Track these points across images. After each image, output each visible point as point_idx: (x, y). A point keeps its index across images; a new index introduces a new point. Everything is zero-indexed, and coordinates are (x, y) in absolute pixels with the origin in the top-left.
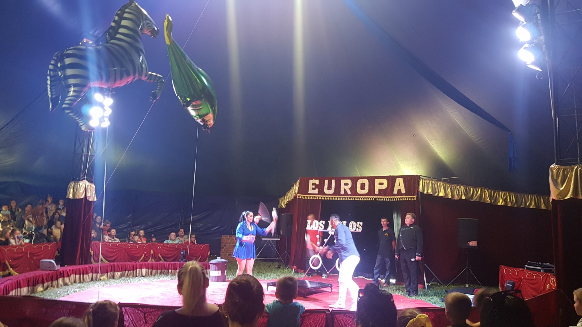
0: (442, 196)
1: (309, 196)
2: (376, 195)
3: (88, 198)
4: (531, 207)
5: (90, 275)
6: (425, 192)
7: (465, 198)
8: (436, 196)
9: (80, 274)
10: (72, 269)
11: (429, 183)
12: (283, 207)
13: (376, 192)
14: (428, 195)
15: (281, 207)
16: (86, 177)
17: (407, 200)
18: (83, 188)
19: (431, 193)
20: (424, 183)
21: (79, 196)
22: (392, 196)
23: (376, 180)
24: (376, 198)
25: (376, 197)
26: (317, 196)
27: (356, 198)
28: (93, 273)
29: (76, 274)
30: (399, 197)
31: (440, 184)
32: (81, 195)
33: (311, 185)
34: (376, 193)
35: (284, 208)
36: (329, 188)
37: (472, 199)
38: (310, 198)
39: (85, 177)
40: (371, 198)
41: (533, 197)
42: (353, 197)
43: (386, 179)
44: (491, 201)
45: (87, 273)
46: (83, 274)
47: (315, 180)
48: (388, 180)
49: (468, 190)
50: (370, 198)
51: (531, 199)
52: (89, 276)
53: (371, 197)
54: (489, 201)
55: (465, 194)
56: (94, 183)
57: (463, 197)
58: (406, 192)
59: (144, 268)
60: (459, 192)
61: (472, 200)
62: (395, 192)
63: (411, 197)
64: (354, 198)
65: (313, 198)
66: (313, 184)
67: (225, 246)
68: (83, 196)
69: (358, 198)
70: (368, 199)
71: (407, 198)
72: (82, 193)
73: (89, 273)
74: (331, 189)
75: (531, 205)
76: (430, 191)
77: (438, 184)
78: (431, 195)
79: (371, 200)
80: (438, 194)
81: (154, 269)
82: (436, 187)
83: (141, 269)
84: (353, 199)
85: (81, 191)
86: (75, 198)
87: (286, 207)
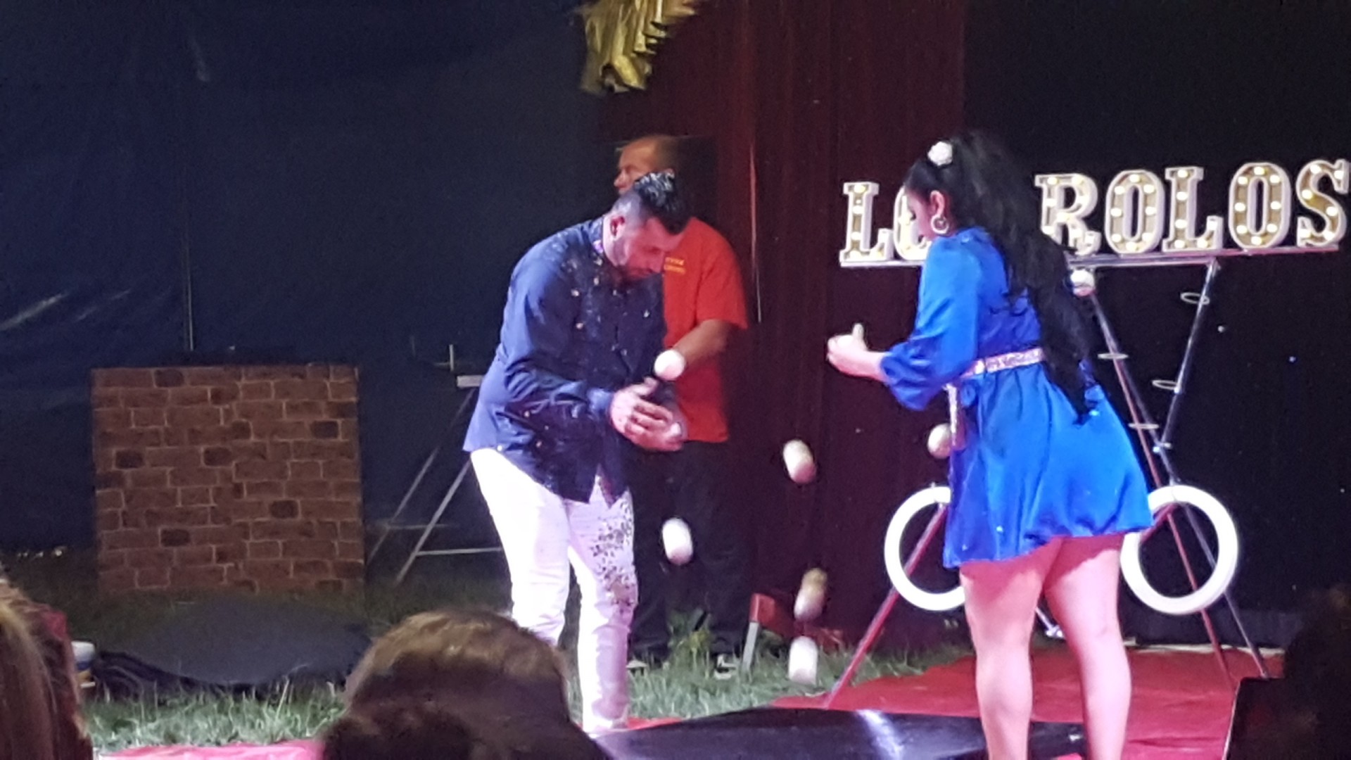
12: (619, 80)
15: (610, 80)
35: (632, 89)
67: (125, 460)
87: (648, 80)
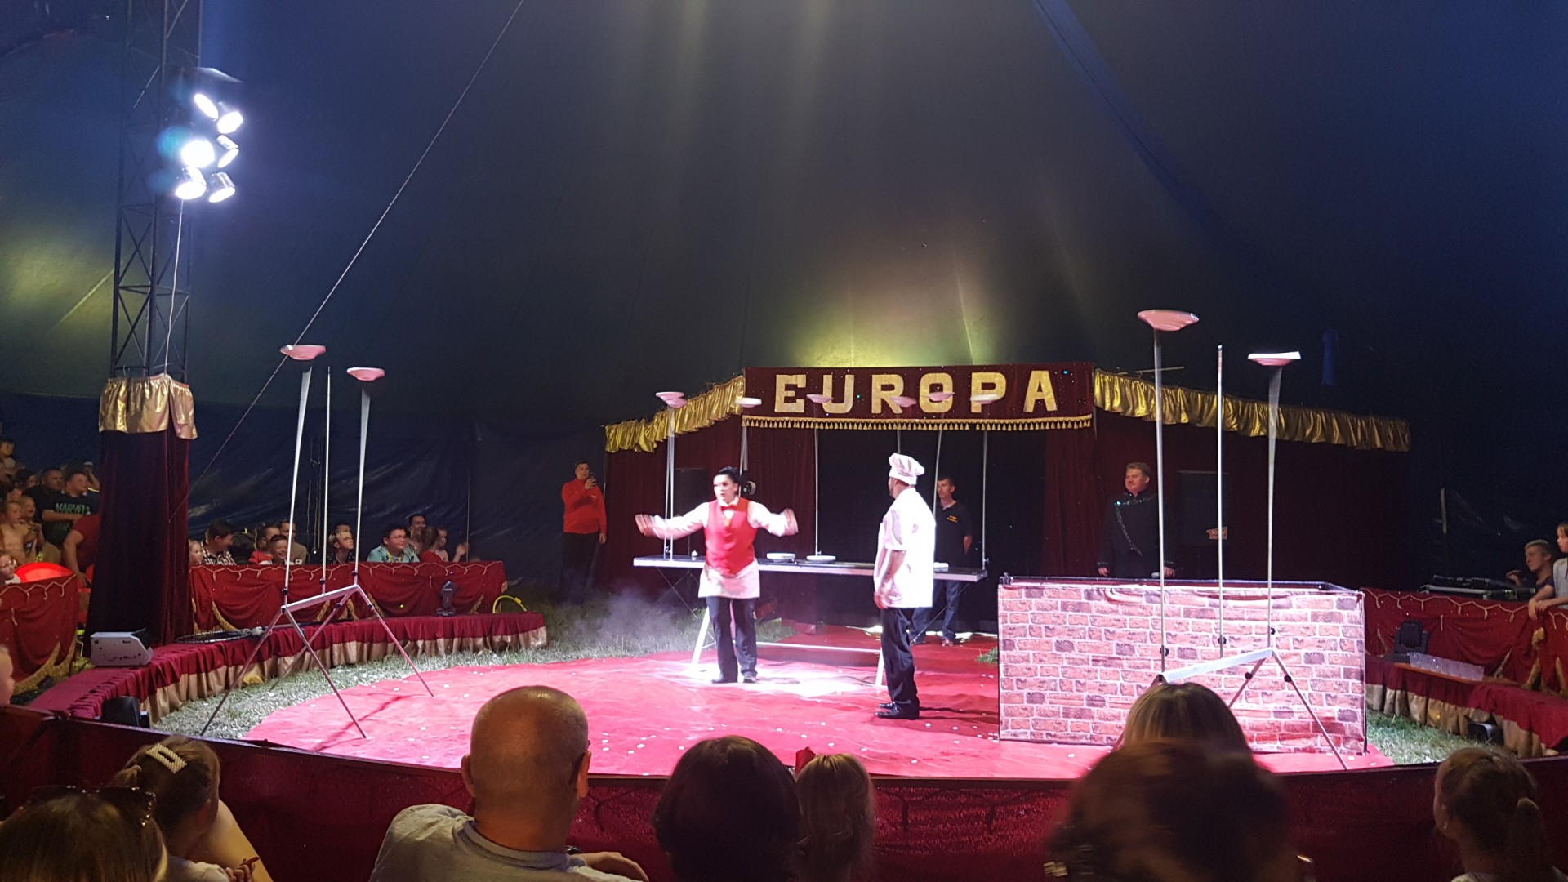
0: (1140, 418)
1: (778, 419)
2: (976, 416)
3: (179, 431)
4: (1315, 440)
5: (222, 670)
6: (1107, 408)
7: (1189, 420)
8: (1127, 417)
9: (199, 672)
10: (181, 658)
11: (1112, 384)
13: (976, 407)
14: (1113, 414)
16: (166, 364)
17: (1061, 429)
18: (162, 398)
19: (1120, 410)
20: (1104, 382)
21: (151, 427)
22: (1021, 418)
23: (974, 375)
24: (975, 424)
25: (975, 421)
26: (801, 419)
27: (917, 425)
28: (228, 666)
29: (189, 674)
30: (1040, 420)
31: (1136, 385)
32: (157, 422)
33: (783, 390)
34: (973, 410)
36: (838, 397)
37: (1200, 422)
38: (780, 426)
39: (164, 363)
40: (959, 425)
41: (1318, 415)
42: (907, 420)
43: (1002, 373)
44: (1238, 427)
45: (214, 667)
46: (207, 673)
47: (794, 376)
48: (1006, 377)
49: (1192, 400)
50: (959, 423)
51: (1315, 418)
52: (217, 674)
53: (959, 421)
54: (1234, 427)
55: (1188, 412)
56: (187, 384)
57: (1184, 419)
58: (1058, 408)
59: (353, 640)
60: (1175, 406)
61: (1202, 426)
62: (1030, 407)
63: (1072, 419)
64: (912, 425)
65: (789, 426)
66: (788, 387)
68: (163, 426)
69: (922, 425)
70: (951, 428)
71: (1061, 423)
72: (160, 415)
73: (220, 666)
74: (842, 401)
75: (1315, 436)
76: (1117, 403)
77: (1131, 385)
78: (1119, 413)
79: (962, 428)
80: (1133, 412)
81: (377, 642)
82: (1128, 392)
83: (344, 642)
84: (910, 428)
85: (159, 410)
86: (138, 431)
